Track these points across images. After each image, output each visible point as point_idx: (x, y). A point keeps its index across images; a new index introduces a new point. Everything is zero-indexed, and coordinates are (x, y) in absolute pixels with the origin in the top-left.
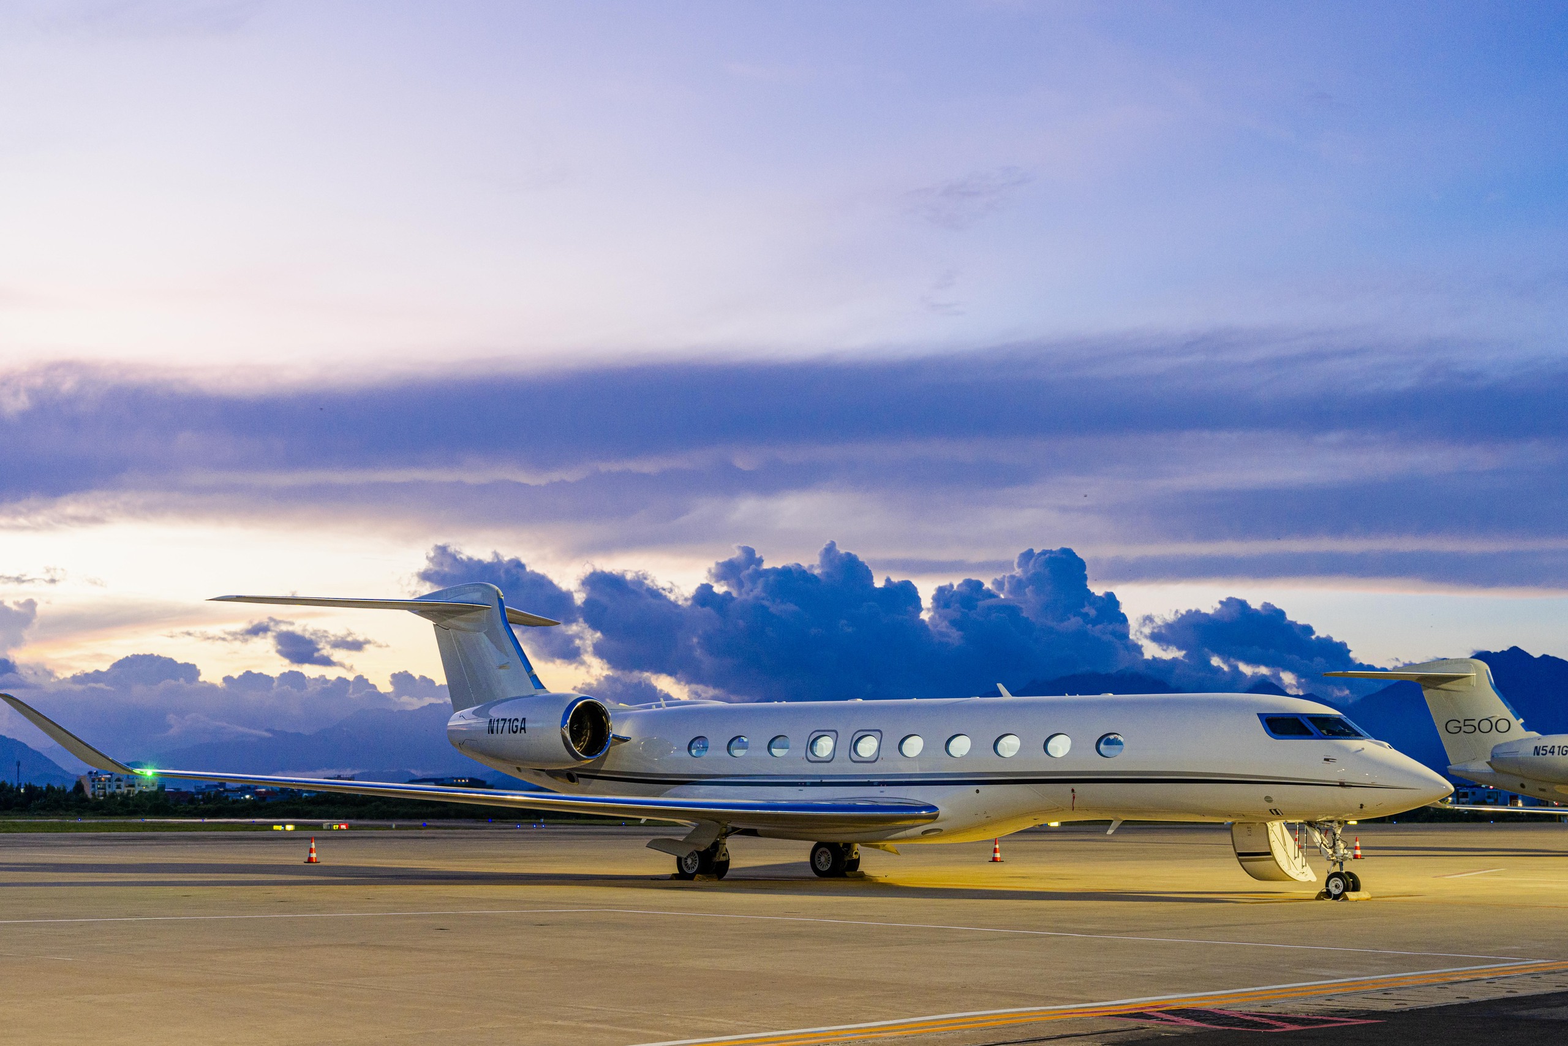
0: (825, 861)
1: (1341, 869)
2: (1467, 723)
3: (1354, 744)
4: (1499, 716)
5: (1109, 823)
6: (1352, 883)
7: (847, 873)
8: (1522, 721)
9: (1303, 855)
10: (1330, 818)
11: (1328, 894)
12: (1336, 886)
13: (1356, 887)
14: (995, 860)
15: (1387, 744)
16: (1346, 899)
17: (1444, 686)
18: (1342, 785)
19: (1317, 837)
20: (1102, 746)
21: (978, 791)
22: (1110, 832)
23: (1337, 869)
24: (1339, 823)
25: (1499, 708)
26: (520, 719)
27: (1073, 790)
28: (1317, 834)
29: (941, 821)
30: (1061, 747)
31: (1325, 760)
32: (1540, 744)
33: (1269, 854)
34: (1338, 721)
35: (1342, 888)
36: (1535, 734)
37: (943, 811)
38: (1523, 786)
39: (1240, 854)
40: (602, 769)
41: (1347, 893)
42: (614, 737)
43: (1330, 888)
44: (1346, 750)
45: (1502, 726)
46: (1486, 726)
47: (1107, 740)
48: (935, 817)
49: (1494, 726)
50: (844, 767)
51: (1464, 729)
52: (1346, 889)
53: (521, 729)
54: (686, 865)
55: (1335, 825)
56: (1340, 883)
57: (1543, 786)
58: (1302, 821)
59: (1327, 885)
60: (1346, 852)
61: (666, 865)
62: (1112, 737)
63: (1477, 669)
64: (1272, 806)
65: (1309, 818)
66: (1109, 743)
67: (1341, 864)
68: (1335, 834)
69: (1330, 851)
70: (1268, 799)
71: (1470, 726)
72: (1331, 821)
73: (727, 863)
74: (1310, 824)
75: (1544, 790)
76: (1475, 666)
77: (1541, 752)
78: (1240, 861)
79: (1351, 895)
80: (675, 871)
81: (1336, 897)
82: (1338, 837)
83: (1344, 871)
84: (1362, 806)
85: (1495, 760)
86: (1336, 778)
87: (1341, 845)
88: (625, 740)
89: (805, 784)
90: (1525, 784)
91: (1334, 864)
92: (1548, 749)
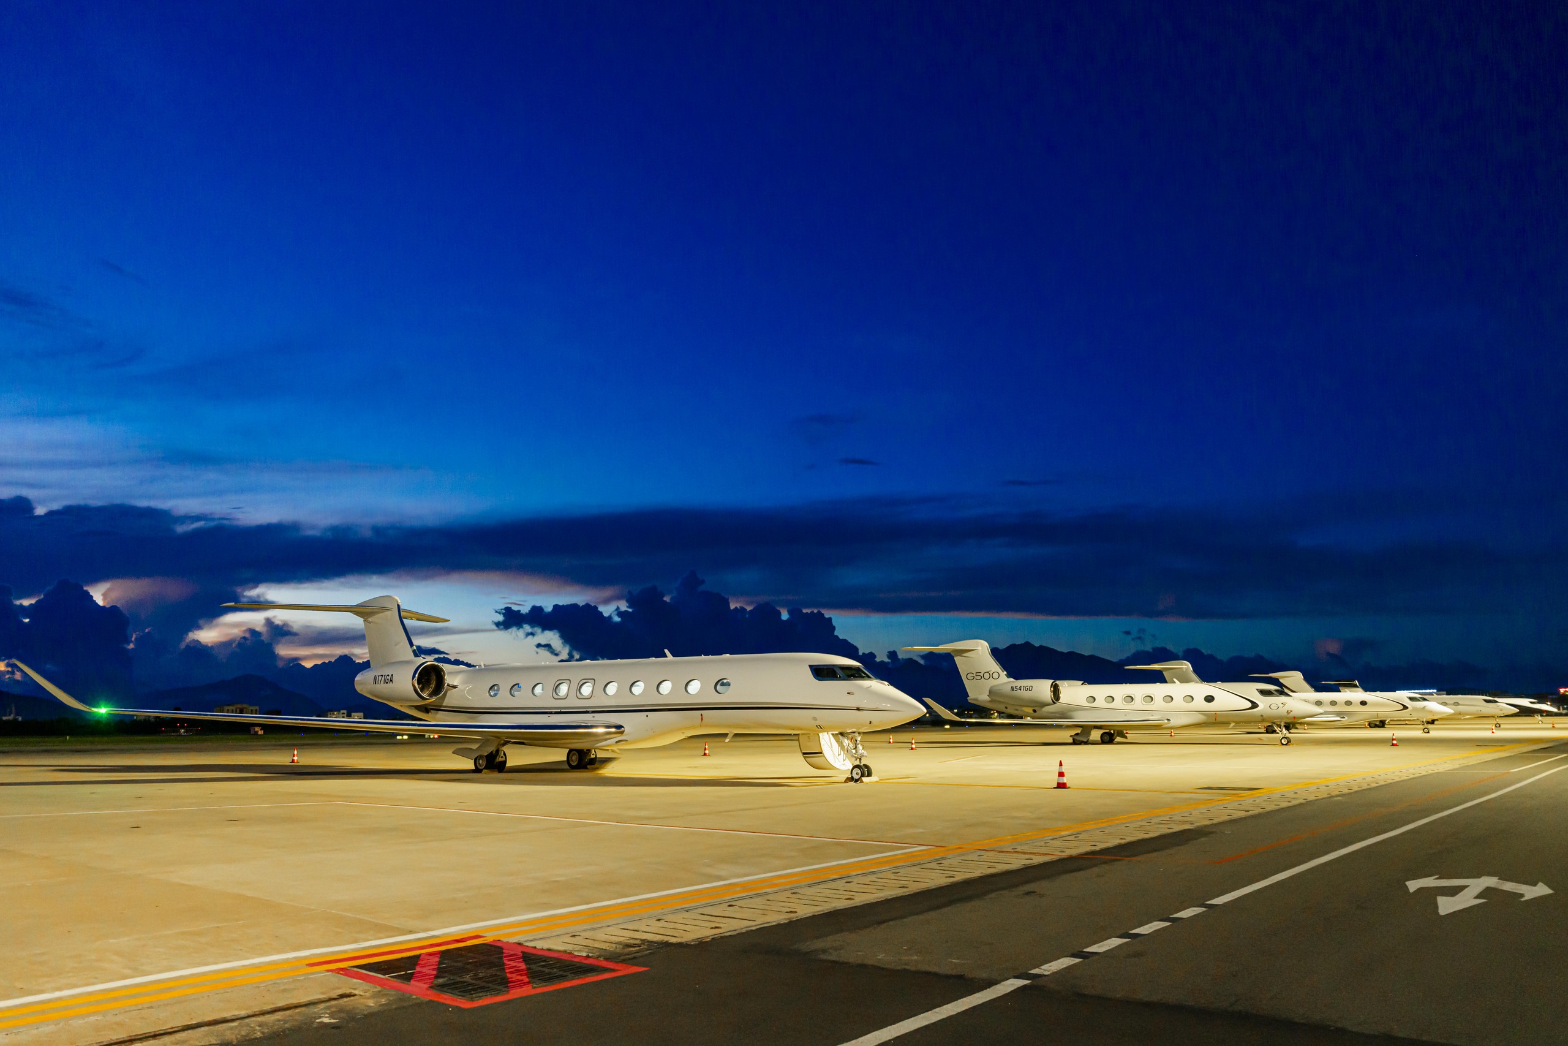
0: (575, 759)
1: (860, 763)
2: (977, 674)
3: (866, 683)
4: (994, 671)
5: (726, 735)
6: (866, 771)
7: (588, 766)
8: (1005, 673)
9: (844, 753)
10: (854, 730)
11: (851, 779)
12: (856, 774)
13: (869, 774)
14: (705, 754)
15: (886, 683)
16: (862, 782)
17: (964, 655)
18: (858, 709)
19: (846, 742)
20: (719, 687)
21: (647, 716)
22: (727, 740)
23: (858, 763)
24: (859, 733)
25: (993, 666)
26: (390, 676)
27: (701, 715)
28: (846, 740)
29: (626, 735)
30: (694, 687)
31: (849, 693)
32: (1014, 685)
33: (821, 753)
34: (858, 669)
35: (860, 775)
36: (1012, 679)
37: (627, 729)
38: (1006, 708)
39: (804, 754)
40: (444, 705)
41: (863, 778)
42: (448, 685)
43: (853, 775)
44: (861, 687)
45: (996, 675)
46: (987, 676)
47: (721, 683)
48: (622, 733)
49: (991, 676)
50: (573, 702)
51: (976, 677)
52: (863, 775)
53: (391, 681)
54: (479, 763)
55: (857, 734)
56: (859, 772)
57: (1017, 708)
58: (837, 732)
59: (851, 773)
60: (863, 751)
61: (469, 765)
62: (725, 681)
63: (982, 646)
64: (818, 723)
65: (841, 731)
66: (723, 684)
67: (860, 759)
68: (856, 741)
69: (854, 751)
70: (815, 719)
71: (979, 676)
72: (854, 732)
73: (505, 762)
74: (841, 734)
75: (1017, 710)
76: (981, 643)
77: (1015, 689)
78: (805, 758)
79: (864, 779)
80: (473, 767)
81: (856, 781)
82: (858, 742)
83: (862, 764)
84: (870, 723)
85: (991, 692)
86: (855, 705)
87: (860, 747)
88: (455, 687)
89: (551, 713)
90: (1007, 706)
91: (856, 759)
92: (1018, 688)
